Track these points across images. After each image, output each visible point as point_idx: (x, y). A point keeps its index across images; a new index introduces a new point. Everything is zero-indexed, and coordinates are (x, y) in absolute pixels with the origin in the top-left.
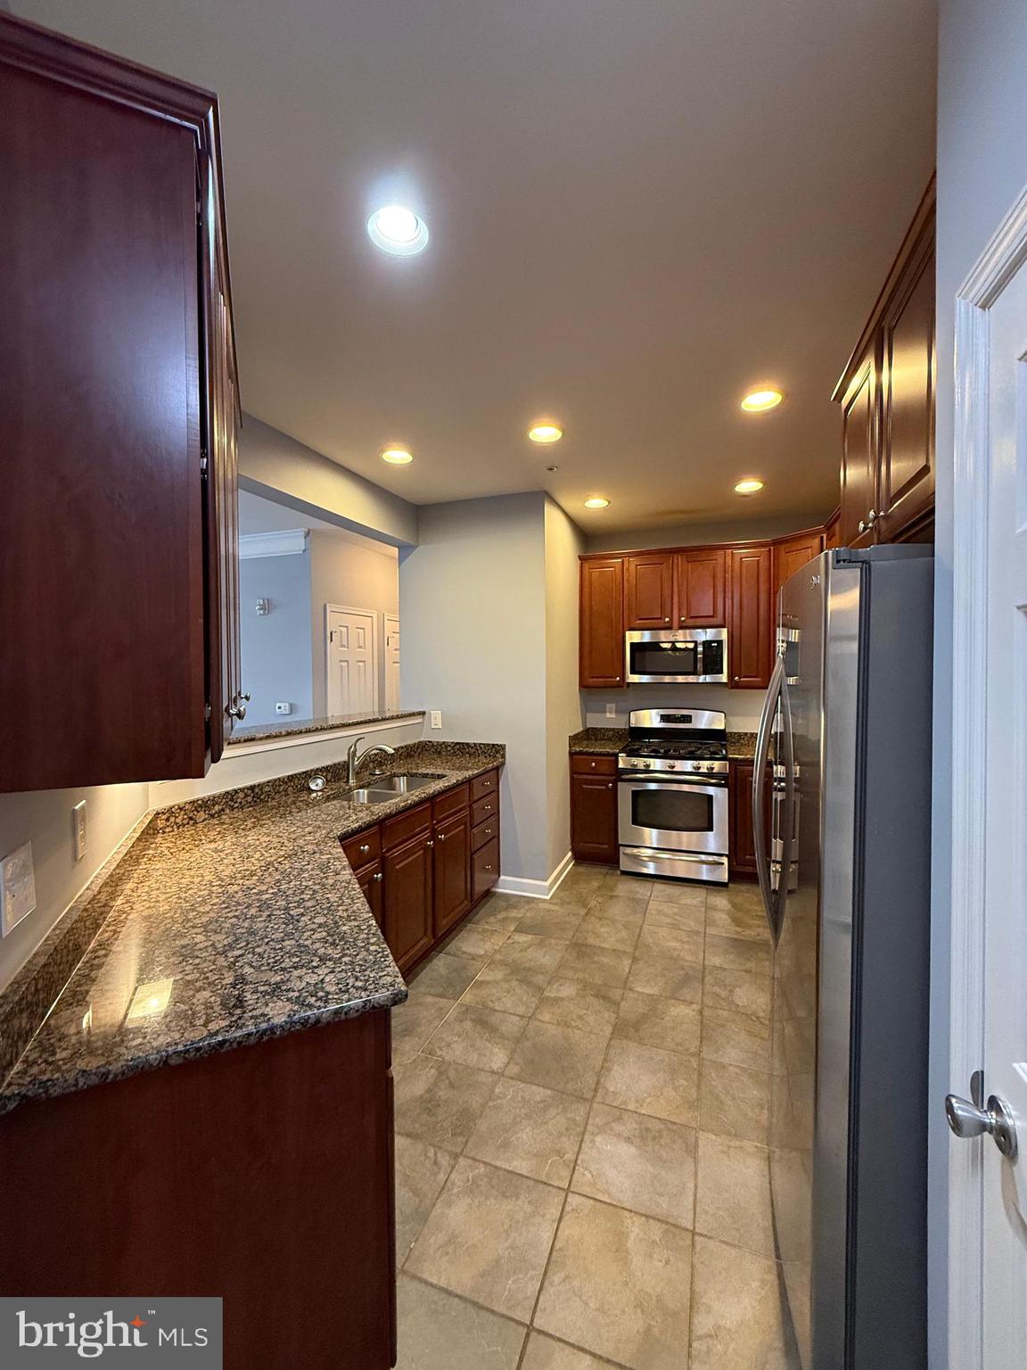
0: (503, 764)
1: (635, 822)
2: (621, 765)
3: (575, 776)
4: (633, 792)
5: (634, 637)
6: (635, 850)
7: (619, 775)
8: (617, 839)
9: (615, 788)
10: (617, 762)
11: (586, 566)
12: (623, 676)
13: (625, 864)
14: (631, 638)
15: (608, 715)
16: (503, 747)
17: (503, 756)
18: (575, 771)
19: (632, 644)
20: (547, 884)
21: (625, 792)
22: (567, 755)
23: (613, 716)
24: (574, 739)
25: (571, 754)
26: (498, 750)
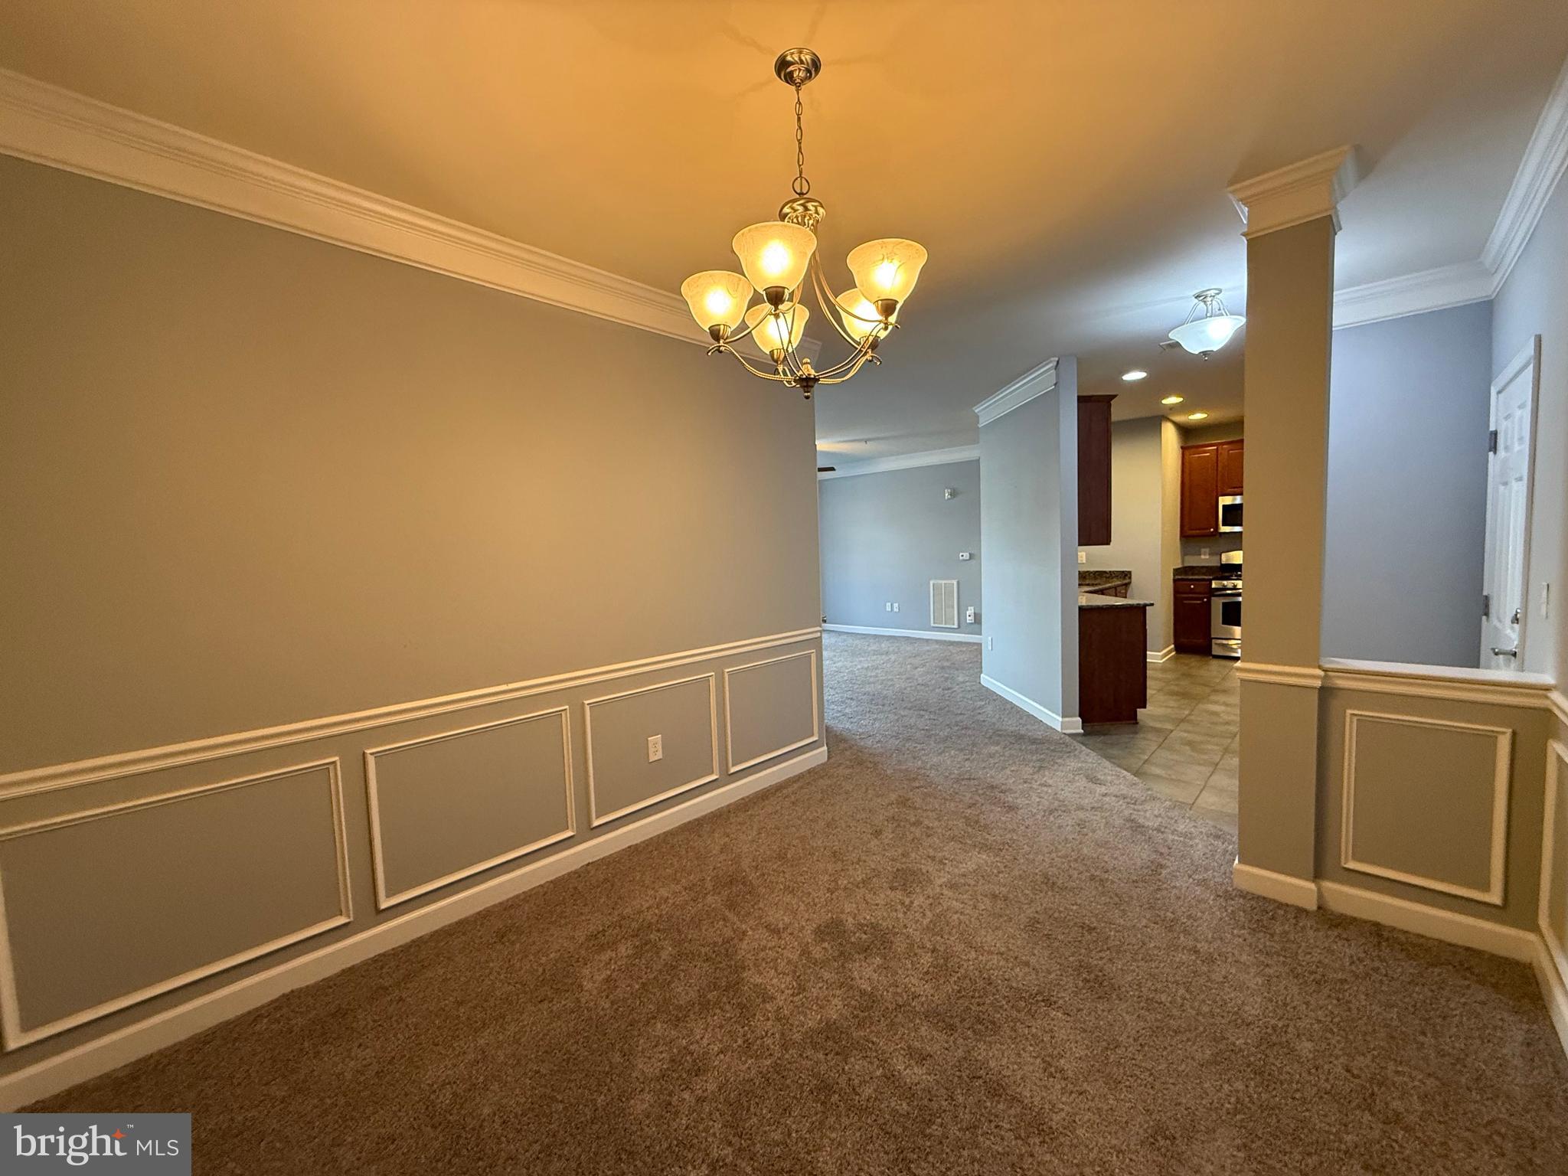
0: (1130, 583)
1: (1224, 623)
2: (1214, 586)
3: (1178, 595)
4: (1223, 603)
5: (1225, 500)
6: (1225, 642)
7: (1213, 592)
8: (1210, 634)
9: (1209, 602)
10: (1211, 584)
11: (1187, 453)
12: (1217, 527)
13: (1216, 651)
14: (1223, 501)
15: (1203, 557)
16: (1130, 572)
17: (1130, 578)
18: (1176, 591)
19: (1224, 506)
20: (1161, 654)
21: (1217, 605)
22: (1172, 581)
23: (1207, 557)
24: (1176, 571)
25: (1175, 581)
26: (1127, 575)
